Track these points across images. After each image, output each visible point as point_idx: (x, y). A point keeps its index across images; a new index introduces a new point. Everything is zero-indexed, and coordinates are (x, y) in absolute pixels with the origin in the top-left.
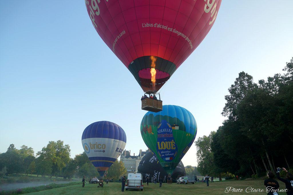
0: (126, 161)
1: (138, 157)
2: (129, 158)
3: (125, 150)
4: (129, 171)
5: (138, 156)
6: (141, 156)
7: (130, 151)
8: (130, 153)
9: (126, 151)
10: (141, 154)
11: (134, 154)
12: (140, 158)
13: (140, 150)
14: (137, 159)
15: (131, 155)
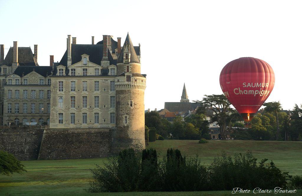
0: (18, 88)
2: (29, 75)
3: (15, 43)
4: (28, 124)
5: (58, 64)
7: (36, 47)
8: (36, 55)
9: (21, 50)
10: (70, 57)
11: (52, 57)
12: (67, 71)
13: (68, 40)
14: (54, 75)
15: (37, 64)
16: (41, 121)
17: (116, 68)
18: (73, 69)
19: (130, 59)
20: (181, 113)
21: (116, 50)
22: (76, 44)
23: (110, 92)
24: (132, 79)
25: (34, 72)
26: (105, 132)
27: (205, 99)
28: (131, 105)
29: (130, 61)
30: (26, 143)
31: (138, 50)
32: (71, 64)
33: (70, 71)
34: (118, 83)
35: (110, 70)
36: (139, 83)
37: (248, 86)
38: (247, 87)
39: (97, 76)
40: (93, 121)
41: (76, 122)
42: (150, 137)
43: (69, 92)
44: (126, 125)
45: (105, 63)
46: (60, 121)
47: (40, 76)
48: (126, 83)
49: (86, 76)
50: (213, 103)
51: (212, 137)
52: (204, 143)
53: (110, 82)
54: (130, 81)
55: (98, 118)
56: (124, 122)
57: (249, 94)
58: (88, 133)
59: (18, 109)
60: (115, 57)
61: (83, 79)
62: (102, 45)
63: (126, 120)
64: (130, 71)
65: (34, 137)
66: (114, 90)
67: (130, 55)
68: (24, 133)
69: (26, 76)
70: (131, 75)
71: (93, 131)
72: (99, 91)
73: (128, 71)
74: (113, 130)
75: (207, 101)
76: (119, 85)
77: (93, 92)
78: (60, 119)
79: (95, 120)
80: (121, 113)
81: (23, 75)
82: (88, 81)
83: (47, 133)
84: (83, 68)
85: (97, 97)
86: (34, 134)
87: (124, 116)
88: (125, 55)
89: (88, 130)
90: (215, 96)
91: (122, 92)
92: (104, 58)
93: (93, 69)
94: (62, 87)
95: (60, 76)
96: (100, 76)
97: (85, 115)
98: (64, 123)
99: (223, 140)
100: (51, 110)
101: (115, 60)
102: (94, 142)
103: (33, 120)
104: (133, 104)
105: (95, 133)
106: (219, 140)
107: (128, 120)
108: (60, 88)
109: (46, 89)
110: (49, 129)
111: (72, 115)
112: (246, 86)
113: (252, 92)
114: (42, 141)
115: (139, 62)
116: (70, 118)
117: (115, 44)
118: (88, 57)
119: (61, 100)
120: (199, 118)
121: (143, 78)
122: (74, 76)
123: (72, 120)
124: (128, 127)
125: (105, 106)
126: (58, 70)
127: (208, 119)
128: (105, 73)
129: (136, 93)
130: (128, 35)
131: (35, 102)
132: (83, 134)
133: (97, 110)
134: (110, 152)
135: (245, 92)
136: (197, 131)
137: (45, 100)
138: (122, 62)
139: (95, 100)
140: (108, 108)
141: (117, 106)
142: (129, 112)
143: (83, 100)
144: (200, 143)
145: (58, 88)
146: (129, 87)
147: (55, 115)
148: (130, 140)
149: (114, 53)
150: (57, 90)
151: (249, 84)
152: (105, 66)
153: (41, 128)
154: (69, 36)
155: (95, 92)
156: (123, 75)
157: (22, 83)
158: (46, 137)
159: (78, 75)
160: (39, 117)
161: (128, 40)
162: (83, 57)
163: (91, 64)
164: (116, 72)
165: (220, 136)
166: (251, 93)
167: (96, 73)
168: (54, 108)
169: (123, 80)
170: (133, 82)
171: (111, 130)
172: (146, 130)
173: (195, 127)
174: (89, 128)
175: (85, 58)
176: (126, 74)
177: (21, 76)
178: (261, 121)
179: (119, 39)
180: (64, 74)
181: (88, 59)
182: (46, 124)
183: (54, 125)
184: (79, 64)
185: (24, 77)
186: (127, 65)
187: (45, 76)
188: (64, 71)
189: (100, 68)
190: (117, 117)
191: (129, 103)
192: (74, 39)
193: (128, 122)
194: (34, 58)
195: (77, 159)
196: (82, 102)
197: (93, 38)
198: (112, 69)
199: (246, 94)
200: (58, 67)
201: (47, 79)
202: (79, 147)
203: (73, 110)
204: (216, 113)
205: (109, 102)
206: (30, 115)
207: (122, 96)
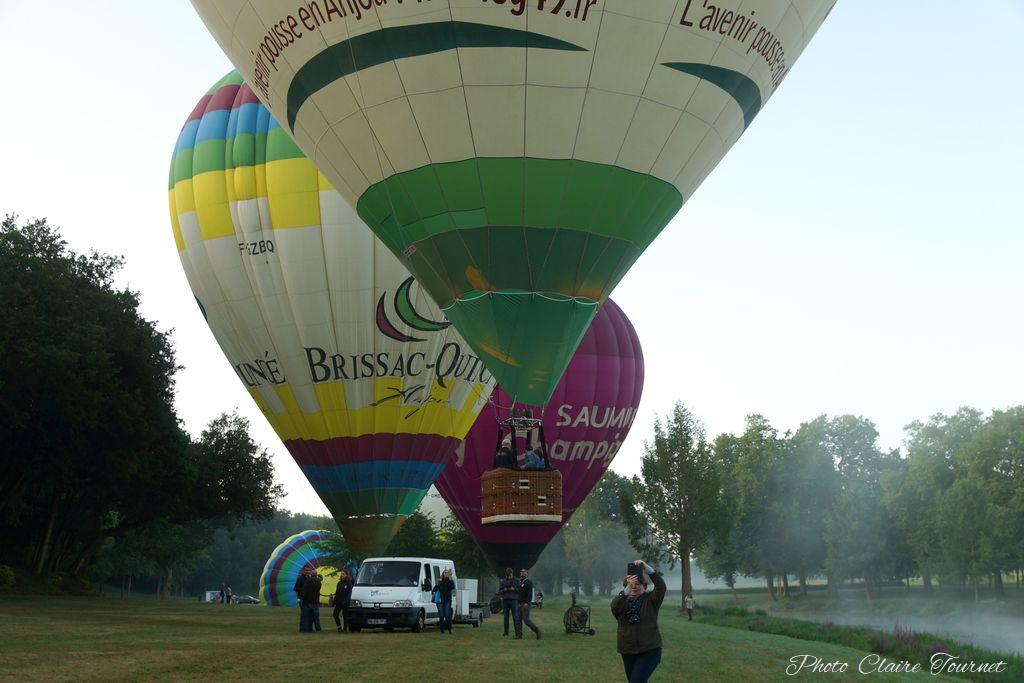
37: (579, 419)
38: (575, 425)
57: (572, 458)
112: (566, 423)
113: (587, 449)
135: (559, 450)
151: (585, 410)
166: (579, 457)
199: (557, 457)
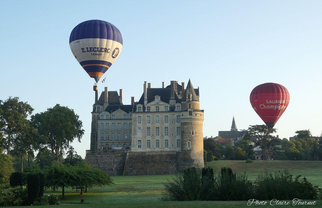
0: (108, 122)
1: (138, 106)
2: (116, 111)
3: (106, 88)
4: (115, 148)
5: (137, 103)
6: (148, 103)
7: (121, 90)
8: (121, 96)
9: (110, 93)
10: (146, 97)
11: (133, 98)
12: (144, 108)
13: (145, 85)
14: (135, 111)
15: (122, 103)
16: (125, 146)
17: (181, 105)
18: (148, 107)
19: (192, 98)
20: (231, 139)
21: (181, 92)
22: (151, 88)
23: (177, 124)
24: (193, 113)
25: (119, 109)
26: (173, 154)
27: (250, 128)
28: (193, 134)
29: (191, 100)
30: (114, 163)
31: (197, 91)
32: (147, 103)
33: (146, 108)
34: (183, 117)
35: (176, 107)
36: (198, 116)
38: (269, 103)
39: (166, 112)
40: (164, 146)
41: (151, 147)
42: (207, 158)
43: (146, 124)
44: (189, 149)
45: (172, 102)
46: (139, 146)
47: (124, 112)
48: (189, 116)
49: (159, 112)
50: (256, 131)
51: (256, 158)
52: (250, 162)
53: (176, 116)
54: (192, 115)
55: (168, 144)
56: (187, 146)
58: (160, 155)
59: (108, 137)
60: (180, 97)
61: (156, 114)
62: (170, 88)
63: (189, 145)
64: (191, 107)
65: (120, 158)
66: (179, 122)
67: (191, 95)
68: (113, 155)
69: (114, 113)
70: (192, 110)
71: (164, 154)
72: (169, 123)
73: (190, 108)
74: (179, 153)
75: (251, 129)
76: (183, 118)
77: (164, 124)
78: (139, 144)
79: (166, 145)
80: (185, 139)
81: (112, 112)
82: (160, 116)
83: (130, 155)
84: (156, 106)
85: (166, 128)
86: (120, 156)
87: (187, 142)
88: (187, 95)
89: (160, 153)
90: (258, 126)
91: (186, 124)
92: (171, 98)
93: (163, 106)
94: (141, 121)
95: (139, 112)
96: (169, 112)
97: (158, 141)
98: (142, 147)
99: (265, 160)
100: (132, 138)
101: (180, 100)
102: (165, 162)
103: (119, 145)
104: (194, 133)
105: (165, 155)
106: (261, 161)
107: (190, 145)
108: (139, 121)
109: (128, 122)
110: (131, 152)
111: (148, 141)
113: (273, 107)
114: (126, 162)
115: (198, 101)
116: (147, 144)
117: (180, 88)
118: (159, 98)
119: (139, 131)
120: (246, 143)
121: (202, 113)
122: (149, 112)
123: (148, 146)
124: (190, 150)
125: (172, 135)
126: (137, 108)
127: (253, 144)
128: (172, 109)
129: (196, 125)
130: (189, 80)
131: (120, 132)
132: (156, 156)
133: (166, 137)
134: (177, 169)
136: (244, 153)
137: (128, 130)
138: (185, 101)
139: (165, 130)
140: (175, 136)
141: (182, 134)
142: (191, 139)
143: (157, 130)
144: (246, 162)
145: (138, 121)
146: (191, 120)
147: (135, 142)
148: (192, 161)
149: (179, 94)
150: (136, 123)
151: (270, 101)
152: (172, 104)
153: (125, 152)
154: (145, 82)
155: (165, 124)
156: (186, 111)
157: (111, 118)
158: (129, 158)
159: (152, 111)
160: (124, 143)
161: (189, 83)
162: (156, 98)
163: (162, 103)
164: (181, 108)
165: (262, 157)
167: (165, 109)
168: (135, 137)
169: (186, 115)
170: (194, 116)
171: (178, 153)
172: (204, 153)
173: (243, 150)
174: (161, 152)
175: (158, 99)
176: (188, 110)
177: (110, 113)
178: (294, 145)
179: (183, 84)
180: (142, 111)
181: (160, 99)
182: (128, 148)
183: (135, 149)
184: (153, 103)
185: (113, 113)
186: (189, 103)
187: (128, 113)
188: (142, 108)
189: (169, 106)
190: (182, 143)
191: (191, 132)
192: (149, 84)
193: (190, 147)
194: (120, 99)
195: (152, 175)
196: (156, 131)
197: (163, 83)
198: (178, 106)
200: (137, 105)
201: (129, 114)
202: (153, 166)
203: (149, 138)
204: (259, 139)
205: (176, 131)
206: (117, 141)
207: (186, 127)
